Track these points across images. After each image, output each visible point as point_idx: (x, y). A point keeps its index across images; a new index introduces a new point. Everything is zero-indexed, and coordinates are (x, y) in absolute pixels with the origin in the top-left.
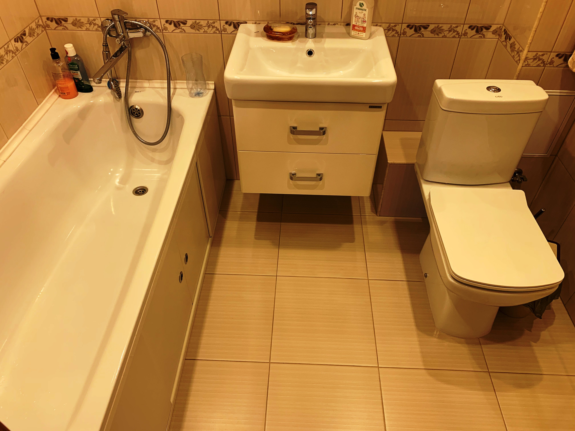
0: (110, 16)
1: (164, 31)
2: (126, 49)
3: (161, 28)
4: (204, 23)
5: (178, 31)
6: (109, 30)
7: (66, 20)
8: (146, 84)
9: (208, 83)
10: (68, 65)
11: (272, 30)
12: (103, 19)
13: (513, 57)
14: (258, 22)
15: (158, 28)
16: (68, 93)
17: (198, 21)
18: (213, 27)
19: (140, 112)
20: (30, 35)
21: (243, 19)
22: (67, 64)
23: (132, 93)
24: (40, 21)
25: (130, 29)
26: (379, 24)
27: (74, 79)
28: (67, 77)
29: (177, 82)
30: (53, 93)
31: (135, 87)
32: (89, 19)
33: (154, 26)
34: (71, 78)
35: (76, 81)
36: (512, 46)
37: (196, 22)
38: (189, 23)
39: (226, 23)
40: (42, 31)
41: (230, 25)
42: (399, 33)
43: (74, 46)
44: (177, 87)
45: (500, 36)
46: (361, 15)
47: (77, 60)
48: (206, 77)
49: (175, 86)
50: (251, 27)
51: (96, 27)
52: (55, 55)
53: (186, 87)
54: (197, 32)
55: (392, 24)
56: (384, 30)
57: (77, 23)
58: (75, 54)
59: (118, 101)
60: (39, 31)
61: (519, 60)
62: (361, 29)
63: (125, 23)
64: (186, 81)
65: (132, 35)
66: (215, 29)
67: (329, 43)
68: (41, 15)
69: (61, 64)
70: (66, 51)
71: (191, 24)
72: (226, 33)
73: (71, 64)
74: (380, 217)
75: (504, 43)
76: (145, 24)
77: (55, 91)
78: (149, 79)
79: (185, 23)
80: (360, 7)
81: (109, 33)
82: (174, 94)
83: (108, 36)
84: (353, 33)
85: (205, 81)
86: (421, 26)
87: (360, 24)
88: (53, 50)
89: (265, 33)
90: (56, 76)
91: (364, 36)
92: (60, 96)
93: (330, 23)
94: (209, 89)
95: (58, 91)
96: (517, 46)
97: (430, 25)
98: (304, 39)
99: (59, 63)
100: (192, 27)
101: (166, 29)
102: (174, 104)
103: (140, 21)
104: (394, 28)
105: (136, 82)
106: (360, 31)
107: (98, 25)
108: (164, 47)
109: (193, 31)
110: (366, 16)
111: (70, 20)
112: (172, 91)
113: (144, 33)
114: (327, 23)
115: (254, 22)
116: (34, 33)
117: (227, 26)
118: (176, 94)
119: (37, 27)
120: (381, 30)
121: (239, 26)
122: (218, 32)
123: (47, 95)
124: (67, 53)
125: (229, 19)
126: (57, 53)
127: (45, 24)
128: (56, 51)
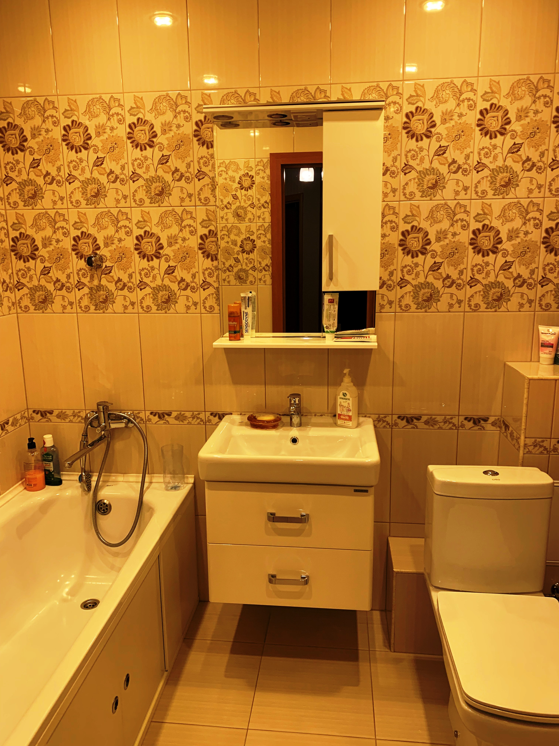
0: (95, 408)
1: (148, 423)
2: (106, 439)
3: (144, 420)
4: (188, 414)
5: (162, 422)
6: (91, 421)
7: (51, 413)
8: (120, 478)
9: (187, 477)
10: (43, 456)
11: (256, 419)
12: (87, 412)
13: (514, 445)
14: (243, 413)
15: (142, 420)
16: (35, 485)
17: (183, 413)
18: (198, 418)
19: (108, 508)
20: (12, 425)
21: (228, 410)
22: (41, 454)
23: (102, 487)
24: (26, 413)
25: (112, 420)
26: (368, 415)
27: (45, 470)
28: (39, 469)
29: (153, 476)
30: (20, 485)
31: (108, 481)
32: (74, 412)
33: (138, 417)
34: (42, 470)
35: (47, 473)
36: (511, 434)
37: (180, 413)
38: (174, 414)
39: (212, 414)
40: (26, 423)
41: (215, 416)
42: (391, 424)
43: (53, 437)
44: (154, 481)
45: (500, 427)
46: (346, 404)
47: (53, 451)
48: (185, 471)
49: (151, 480)
50: (236, 418)
51: (80, 418)
52: (32, 445)
53: (162, 481)
54: (181, 423)
55: (381, 416)
56: (374, 421)
57: (62, 416)
58: (52, 445)
59: (86, 494)
60: (22, 422)
61: (519, 447)
62: (347, 418)
63: (110, 414)
64: (162, 475)
65: (113, 426)
66: (199, 420)
67: (313, 432)
68: (29, 407)
69: (36, 453)
70: (44, 441)
71: (176, 415)
72: (211, 424)
73: (46, 454)
74: (395, 653)
75: (505, 434)
76: (130, 415)
77: (22, 483)
78: (124, 473)
79: (169, 415)
80: (343, 397)
81: (91, 424)
82: (148, 488)
83: (89, 427)
84: (339, 422)
85: (184, 474)
86: (413, 417)
87: (345, 413)
88: (31, 440)
89: (249, 423)
90: (27, 466)
91: (351, 425)
92: (25, 488)
93: (317, 414)
94: (188, 483)
95: (25, 483)
96: (515, 434)
97: (423, 416)
98: (289, 428)
99: (33, 452)
100: (177, 418)
101: (149, 420)
102: (146, 498)
103: (124, 413)
104: (384, 419)
105: (110, 476)
106: (346, 420)
107: (82, 417)
108: (145, 438)
109: (177, 422)
110: (351, 405)
111: (56, 413)
112: (146, 485)
113: (127, 424)
114: (314, 414)
115: (239, 413)
116: (17, 423)
117: (212, 417)
118: (151, 487)
119: (22, 418)
120: (370, 420)
121: (224, 417)
122: (202, 423)
123: (13, 486)
124: (44, 443)
125: (214, 410)
126: (35, 443)
127: (30, 416)
128: (34, 441)
